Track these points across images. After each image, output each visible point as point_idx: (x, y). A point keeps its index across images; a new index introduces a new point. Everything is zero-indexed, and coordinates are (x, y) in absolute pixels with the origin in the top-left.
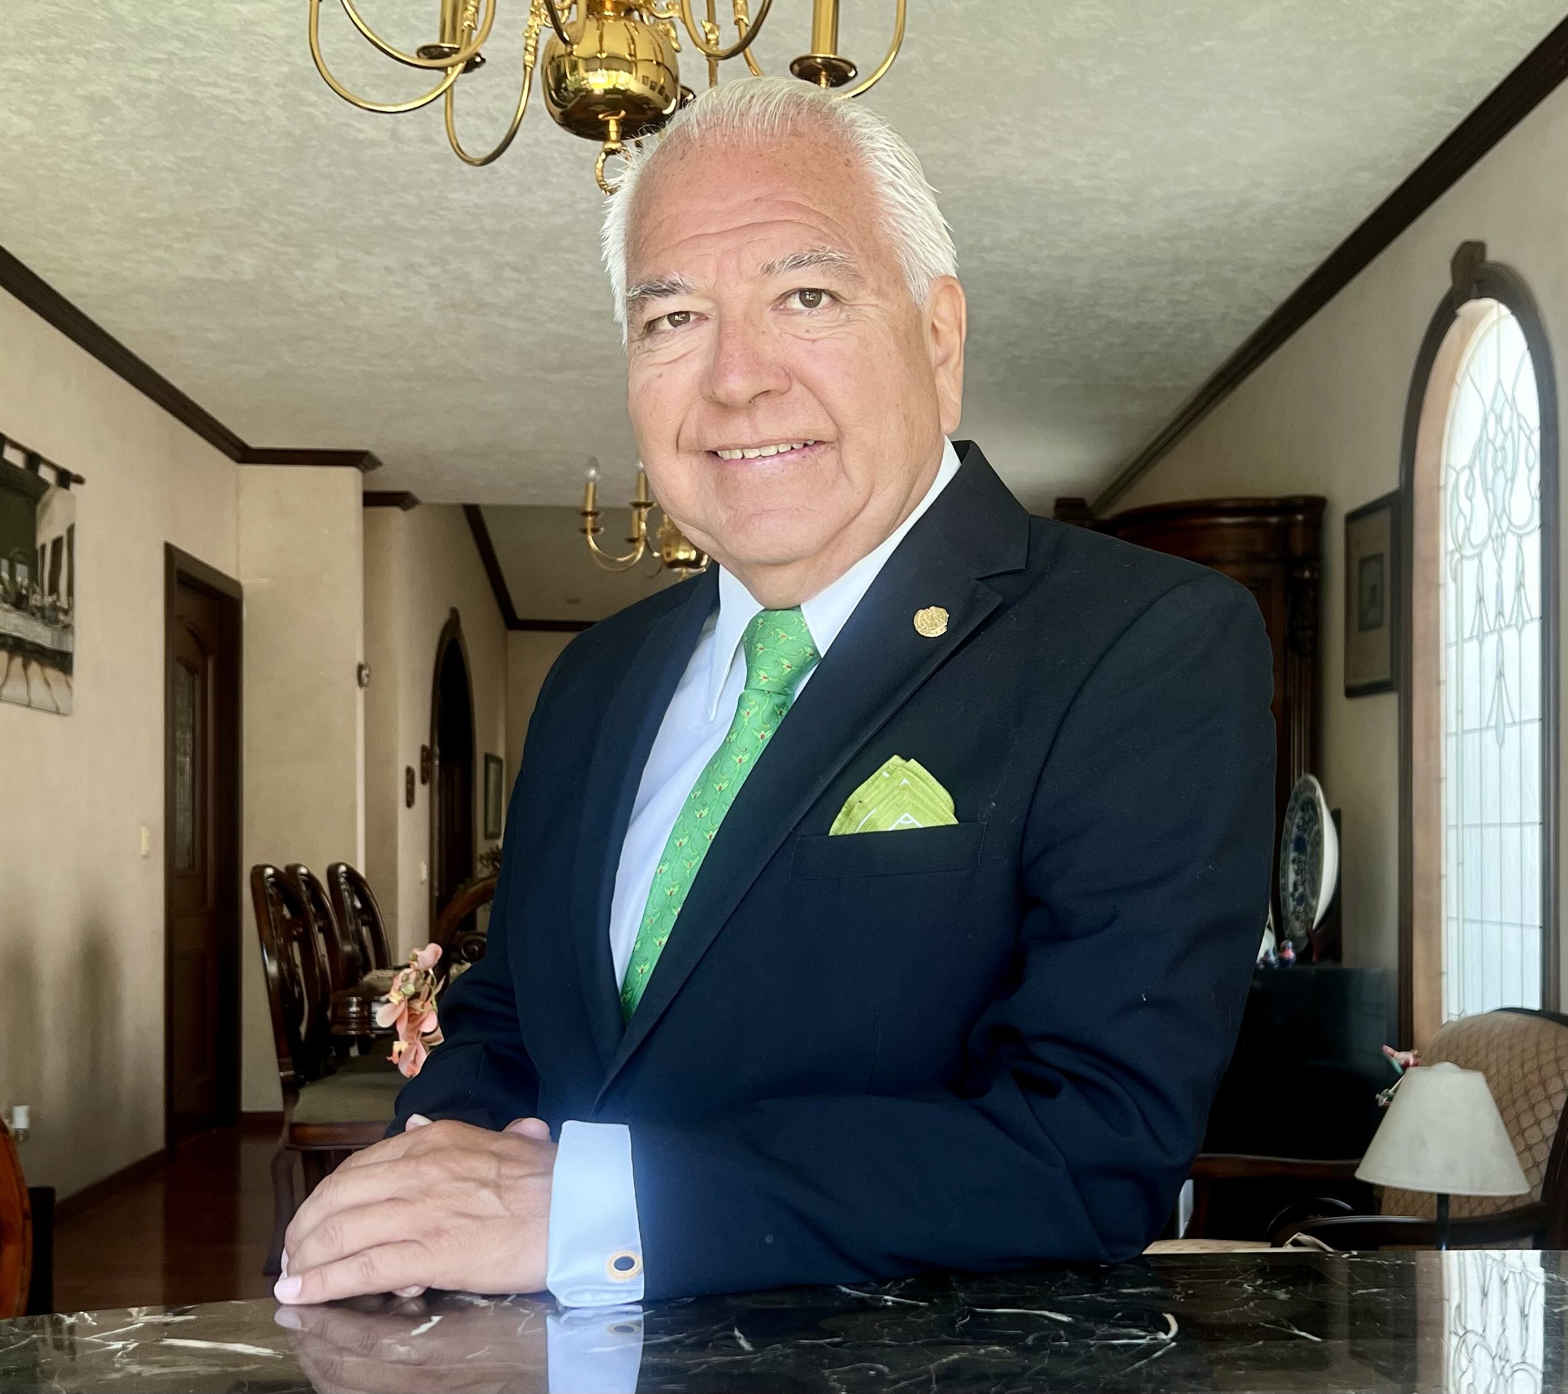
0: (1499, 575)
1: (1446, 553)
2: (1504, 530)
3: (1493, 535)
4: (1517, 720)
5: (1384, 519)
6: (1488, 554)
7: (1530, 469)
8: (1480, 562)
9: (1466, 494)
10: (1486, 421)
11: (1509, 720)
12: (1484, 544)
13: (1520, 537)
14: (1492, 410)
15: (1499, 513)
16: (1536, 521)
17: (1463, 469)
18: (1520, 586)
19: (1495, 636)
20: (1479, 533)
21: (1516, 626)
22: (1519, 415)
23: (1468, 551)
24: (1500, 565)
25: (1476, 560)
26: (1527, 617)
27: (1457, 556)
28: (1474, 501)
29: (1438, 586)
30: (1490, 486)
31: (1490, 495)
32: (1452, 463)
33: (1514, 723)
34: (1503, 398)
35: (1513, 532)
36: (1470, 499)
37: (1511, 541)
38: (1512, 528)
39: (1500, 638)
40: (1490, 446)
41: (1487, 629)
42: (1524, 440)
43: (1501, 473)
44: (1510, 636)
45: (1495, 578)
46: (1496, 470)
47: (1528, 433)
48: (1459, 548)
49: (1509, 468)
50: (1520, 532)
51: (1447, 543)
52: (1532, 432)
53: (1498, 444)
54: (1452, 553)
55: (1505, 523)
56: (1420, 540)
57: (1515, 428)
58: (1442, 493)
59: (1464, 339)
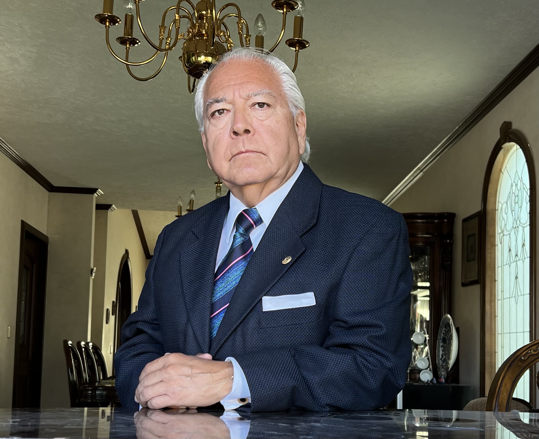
0: (516, 241)
1: (498, 234)
2: (518, 225)
3: (514, 227)
4: (522, 294)
5: (476, 221)
6: (512, 233)
7: (527, 203)
8: (510, 237)
9: (505, 212)
10: (512, 186)
11: (520, 294)
12: (511, 230)
13: (524, 227)
14: (514, 182)
15: (516, 219)
16: (528, 223)
17: (504, 203)
18: (524, 245)
19: (515, 263)
20: (509, 227)
21: (522, 260)
22: (523, 184)
23: (506, 233)
24: (516, 238)
25: (508, 236)
26: (526, 257)
27: (502, 235)
28: (508, 215)
29: (495, 245)
30: (513, 209)
31: (513, 212)
32: (500, 201)
33: (521, 295)
34: (518, 178)
35: (521, 226)
36: (506, 214)
37: (520, 228)
38: (521, 224)
39: (517, 263)
40: (513, 194)
41: (512, 261)
42: (525, 193)
43: (517, 205)
44: (520, 263)
46: (515, 204)
47: (526, 190)
48: (502, 232)
49: (520, 203)
50: (524, 226)
51: (498, 230)
52: (528, 190)
53: (516, 195)
54: (500, 233)
55: (518, 222)
56: (489, 229)
57: (522, 189)
58: (497, 212)
59: (505, 156)
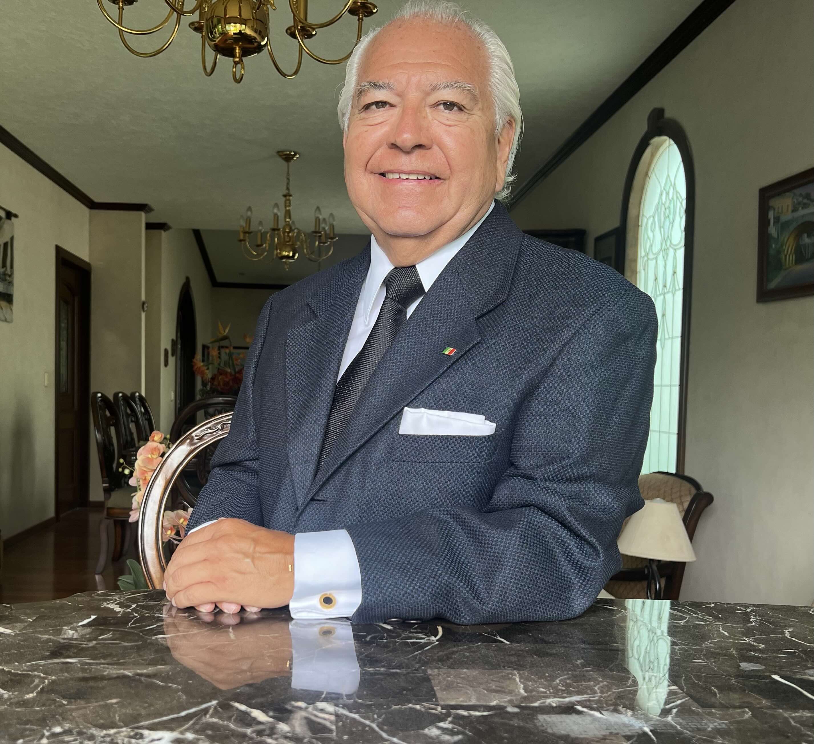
0: (665, 268)
1: (641, 257)
2: (668, 246)
3: (663, 249)
4: (671, 336)
5: (612, 240)
6: (660, 257)
7: (681, 218)
8: (656, 261)
9: (651, 230)
10: (661, 194)
11: (667, 336)
12: (658, 254)
13: (675, 250)
14: (664, 189)
15: (666, 238)
16: (683, 243)
17: (650, 217)
18: (674, 273)
19: (662, 297)
20: (656, 249)
21: (672, 292)
22: (677, 192)
23: (651, 256)
24: (665, 263)
25: (654, 261)
26: (677, 288)
27: (646, 258)
28: (655, 233)
29: (636, 273)
30: (662, 225)
31: (662, 230)
32: (645, 214)
33: (669, 338)
34: (670, 184)
35: (672, 248)
36: (653, 231)
37: (671, 252)
38: (672, 246)
39: (664, 297)
40: (663, 206)
41: (658, 293)
42: (679, 204)
43: (667, 219)
44: (669, 296)
45: (663, 269)
46: (665, 218)
47: (681, 200)
48: (647, 255)
49: (671, 217)
50: (676, 247)
51: (641, 252)
52: (683, 200)
53: (667, 206)
54: (644, 257)
55: (668, 243)
56: (629, 252)
57: (675, 198)
58: (640, 228)
59: (653, 156)
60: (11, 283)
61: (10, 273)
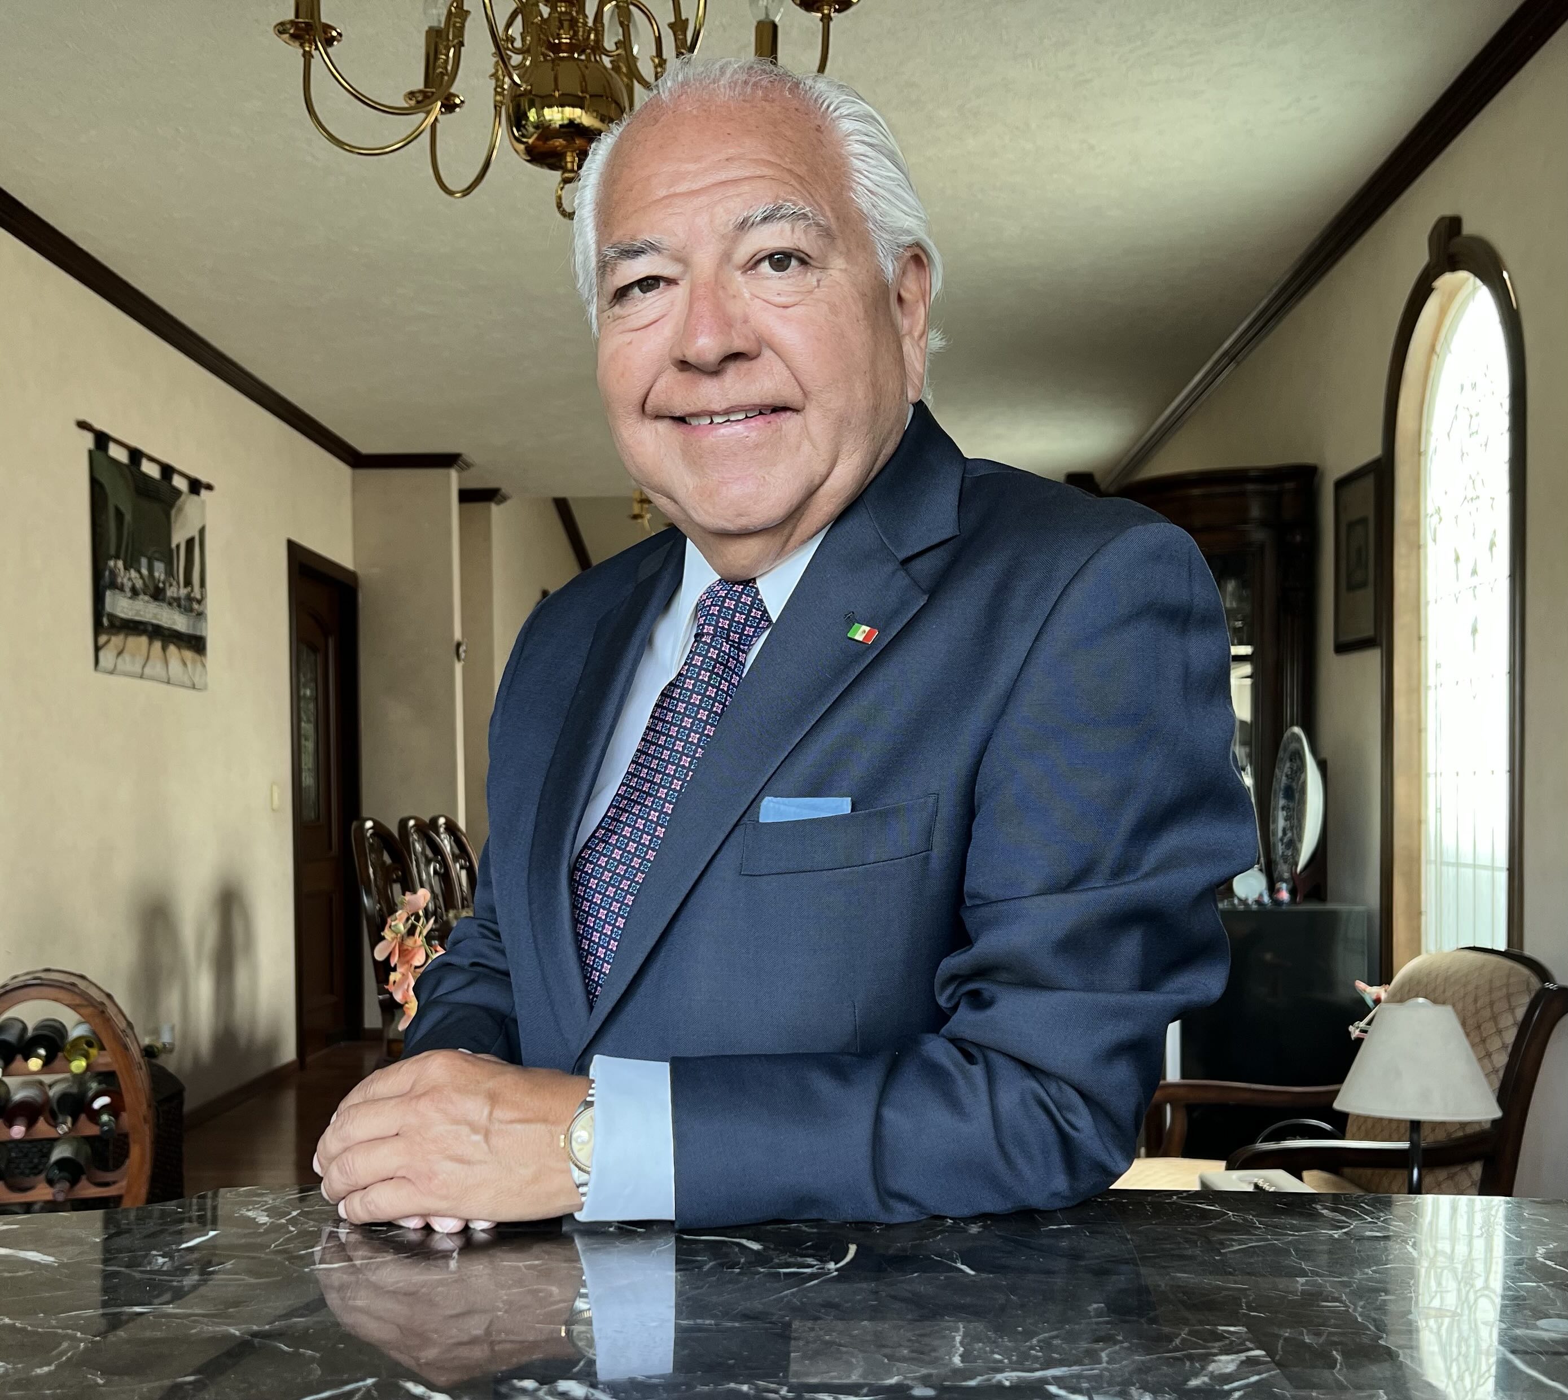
60: (200, 615)
61: (198, 597)
